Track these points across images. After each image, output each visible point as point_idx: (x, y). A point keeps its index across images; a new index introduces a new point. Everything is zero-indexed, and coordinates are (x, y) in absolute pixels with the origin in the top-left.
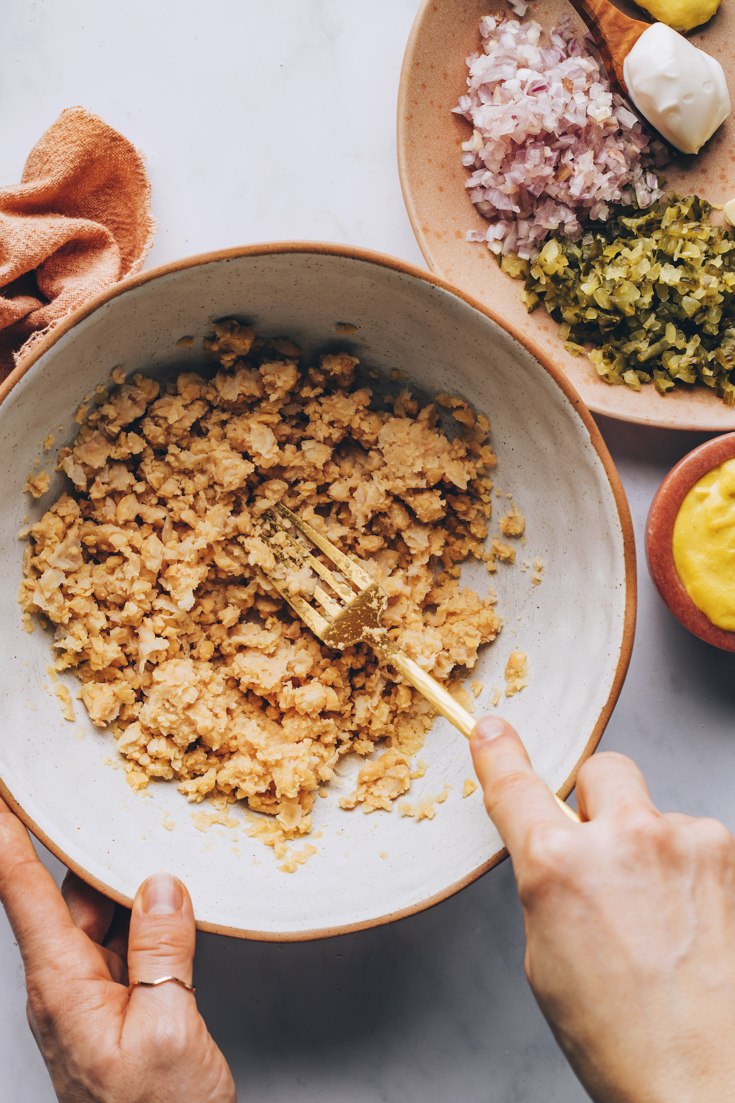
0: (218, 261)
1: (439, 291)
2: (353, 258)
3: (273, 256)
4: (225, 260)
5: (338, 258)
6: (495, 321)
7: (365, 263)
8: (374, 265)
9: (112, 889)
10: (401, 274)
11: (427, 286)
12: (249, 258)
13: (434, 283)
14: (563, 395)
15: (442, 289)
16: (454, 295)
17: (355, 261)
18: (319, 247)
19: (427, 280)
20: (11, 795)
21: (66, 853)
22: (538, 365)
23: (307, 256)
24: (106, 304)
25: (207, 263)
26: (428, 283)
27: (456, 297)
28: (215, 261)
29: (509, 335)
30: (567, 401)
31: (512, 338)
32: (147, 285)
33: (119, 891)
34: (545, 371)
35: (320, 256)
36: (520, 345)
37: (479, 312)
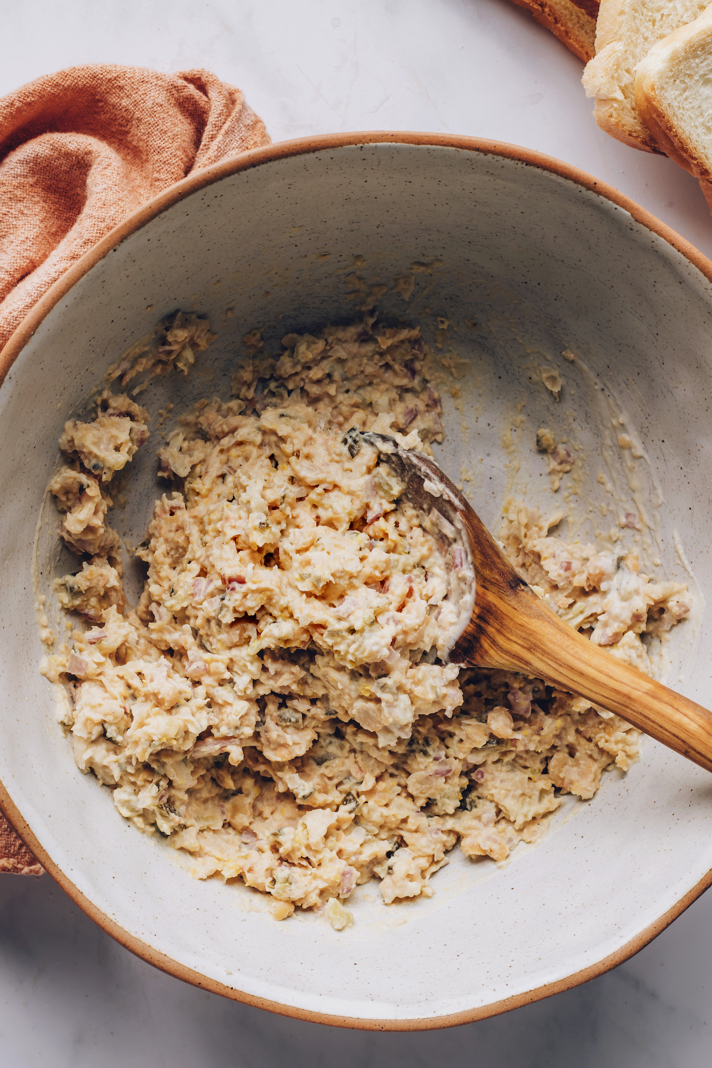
0: (104, 257)
1: (371, 148)
2: (254, 166)
3: (162, 215)
4: (112, 251)
5: (236, 175)
6: (452, 145)
7: (270, 164)
8: (282, 161)
9: (390, 1021)
10: (317, 154)
11: (353, 150)
12: (137, 234)
13: (360, 142)
14: (576, 185)
15: (372, 144)
16: (390, 143)
17: (257, 168)
18: (208, 175)
19: (350, 144)
20: (218, 983)
21: (317, 1011)
22: (528, 167)
23: (200, 193)
24: (7, 377)
25: (93, 266)
26: (354, 146)
27: (394, 144)
28: (100, 259)
29: (477, 153)
30: (583, 189)
31: (482, 155)
32: (40, 329)
33: (400, 1018)
34: (539, 171)
35: (215, 185)
36: (495, 156)
37: (429, 146)
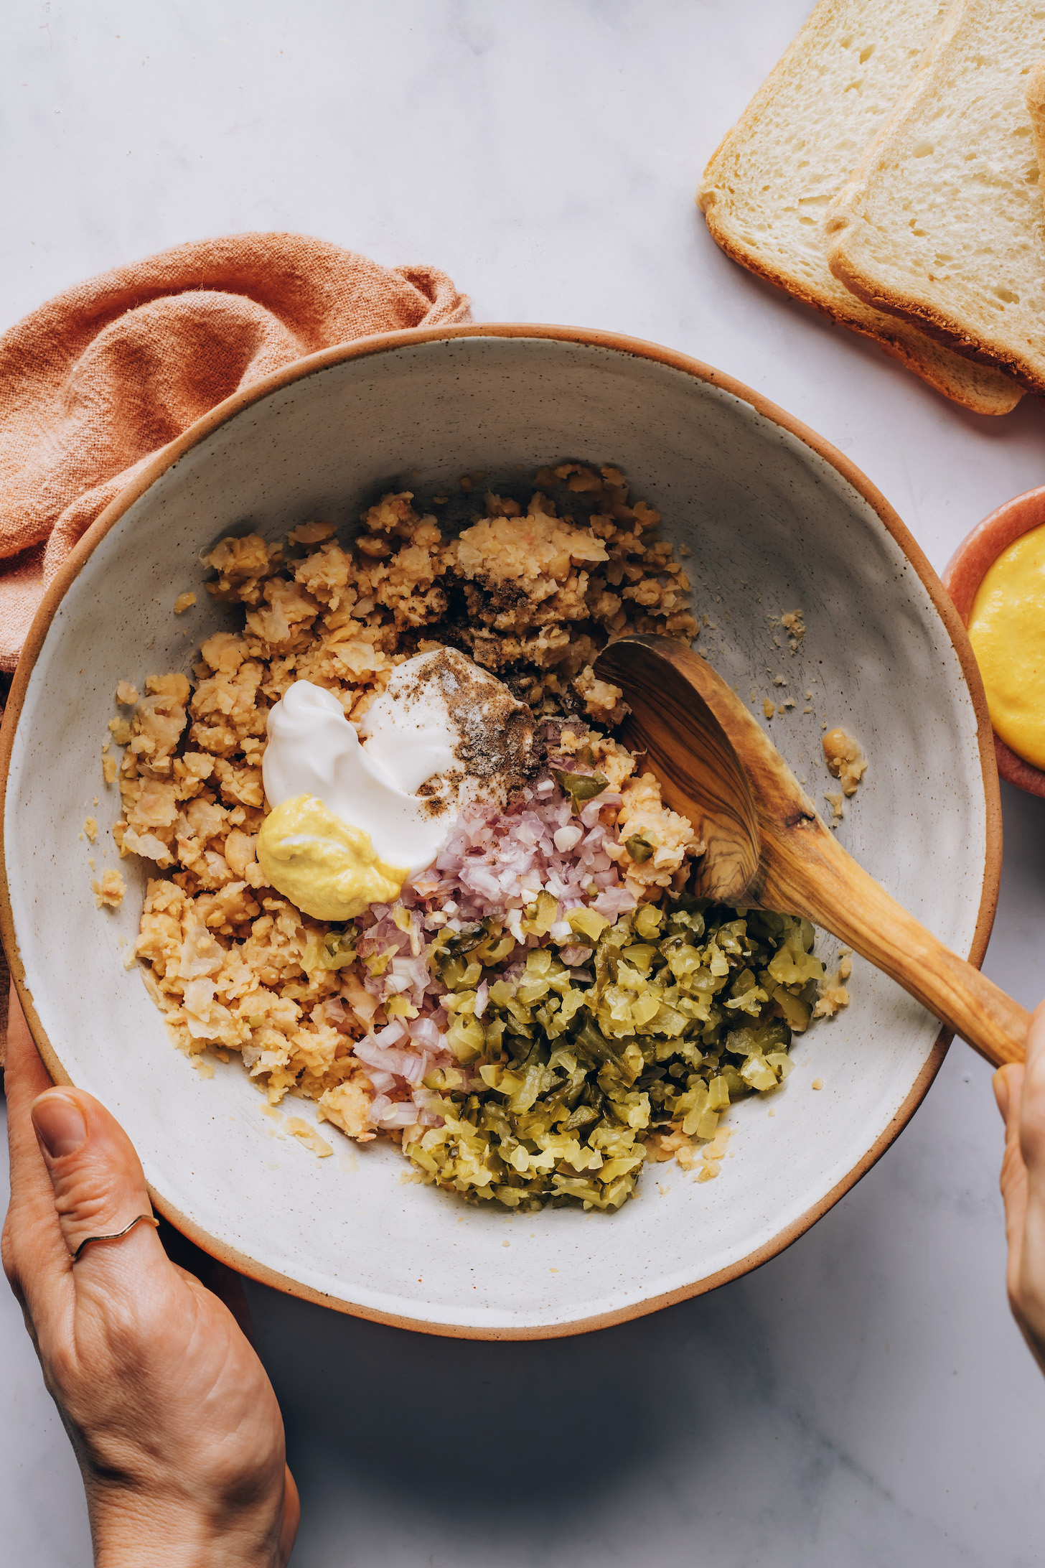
0: (162, 475)
1: (457, 344)
2: (327, 368)
3: (226, 426)
4: (171, 468)
5: (307, 379)
6: (549, 337)
7: (345, 365)
8: (358, 361)
9: (507, 1329)
10: (397, 352)
11: (438, 346)
12: (198, 447)
13: (445, 336)
14: (690, 377)
15: (459, 339)
16: (479, 337)
17: (330, 370)
18: (275, 380)
19: (434, 339)
20: (311, 1289)
21: (423, 1319)
22: (635, 359)
23: (267, 400)
24: (58, 612)
25: (150, 485)
26: (438, 341)
27: (483, 337)
28: (158, 477)
29: (577, 344)
30: (699, 381)
31: (583, 346)
32: (92, 557)
33: (518, 1326)
34: (648, 362)
35: (283, 390)
36: (598, 348)
37: (523, 339)
